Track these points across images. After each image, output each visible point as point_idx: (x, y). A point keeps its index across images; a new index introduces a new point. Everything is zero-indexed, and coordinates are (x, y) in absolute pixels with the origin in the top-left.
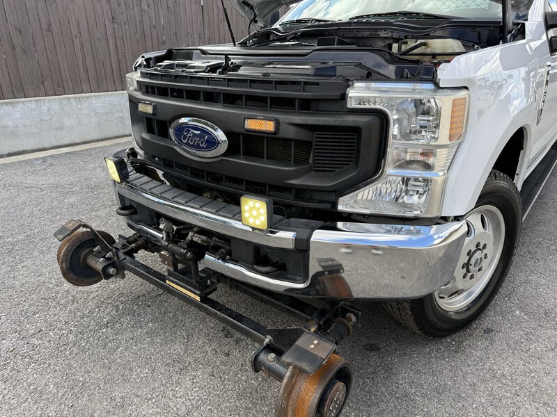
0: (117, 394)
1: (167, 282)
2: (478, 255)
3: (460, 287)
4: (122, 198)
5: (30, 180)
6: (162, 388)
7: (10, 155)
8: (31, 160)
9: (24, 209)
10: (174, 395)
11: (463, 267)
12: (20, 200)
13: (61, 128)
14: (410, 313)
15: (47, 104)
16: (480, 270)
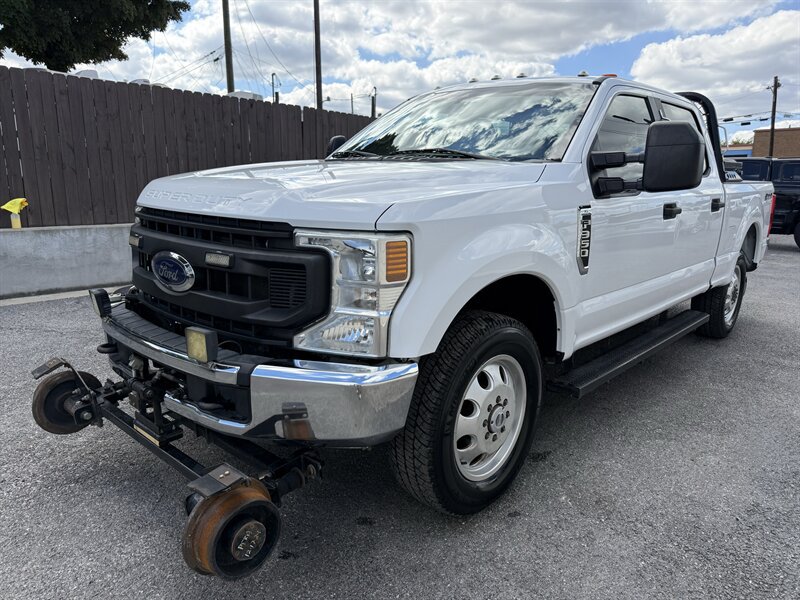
0: (60, 546)
1: (135, 426)
2: (499, 411)
3: (483, 449)
4: (109, 338)
5: (52, 324)
6: (110, 544)
7: (39, 293)
8: (62, 301)
9: (33, 355)
10: (120, 552)
11: (484, 425)
12: (32, 345)
13: (107, 263)
14: (428, 479)
15: (93, 234)
16: (502, 430)
